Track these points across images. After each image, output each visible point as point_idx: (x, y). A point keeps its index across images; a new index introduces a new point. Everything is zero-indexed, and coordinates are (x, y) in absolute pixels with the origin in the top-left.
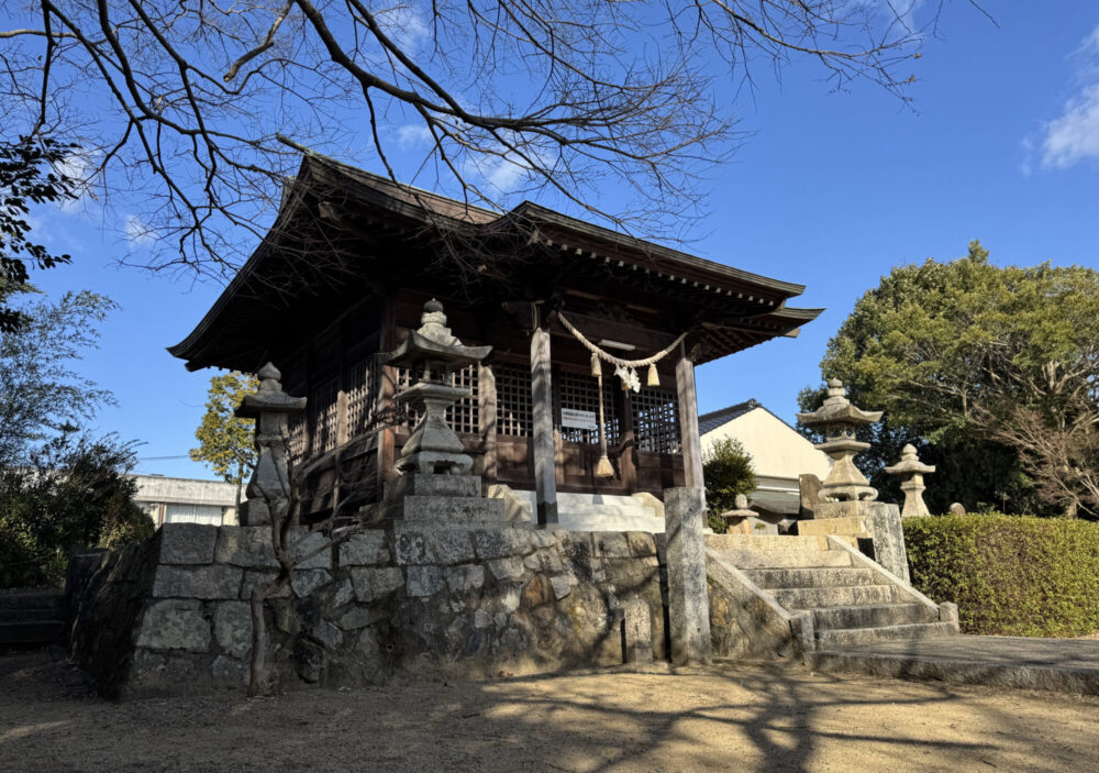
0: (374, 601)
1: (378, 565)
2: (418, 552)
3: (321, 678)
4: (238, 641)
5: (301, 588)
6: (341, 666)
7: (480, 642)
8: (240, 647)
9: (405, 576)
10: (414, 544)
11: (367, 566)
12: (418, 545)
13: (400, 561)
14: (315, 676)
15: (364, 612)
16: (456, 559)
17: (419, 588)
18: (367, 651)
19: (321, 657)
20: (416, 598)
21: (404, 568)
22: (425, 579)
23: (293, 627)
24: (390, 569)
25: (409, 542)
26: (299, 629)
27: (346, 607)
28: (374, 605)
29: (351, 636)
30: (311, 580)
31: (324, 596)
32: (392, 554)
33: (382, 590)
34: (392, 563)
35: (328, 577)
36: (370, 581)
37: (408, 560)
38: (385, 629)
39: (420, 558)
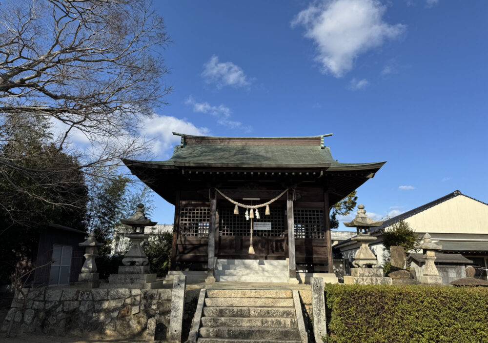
0: (68, 311)
1: (72, 300)
2: (87, 296)
3: (47, 332)
4: (28, 320)
5: (48, 306)
6: (53, 330)
7: (99, 326)
8: (28, 322)
9: (80, 304)
10: (86, 294)
11: (69, 300)
12: (87, 294)
13: (79, 299)
14: (46, 332)
15: (64, 314)
16: (100, 299)
17: (83, 309)
18: (61, 326)
19: (48, 327)
20: (81, 311)
21: (80, 301)
22: (86, 306)
23: (42, 317)
24: (76, 302)
25: (84, 293)
26: (44, 318)
27: (59, 312)
28: (67, 313)
29: (58, 321)
30: (51, 304)
31: (53, 309)
32: (78, 297)
33: (72, 308)
34: (77, 300)
35: (57, 303)
36: (69, 305)
37: (83, 299)
38: (68, 320)
39: (87, 298)
